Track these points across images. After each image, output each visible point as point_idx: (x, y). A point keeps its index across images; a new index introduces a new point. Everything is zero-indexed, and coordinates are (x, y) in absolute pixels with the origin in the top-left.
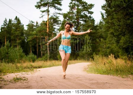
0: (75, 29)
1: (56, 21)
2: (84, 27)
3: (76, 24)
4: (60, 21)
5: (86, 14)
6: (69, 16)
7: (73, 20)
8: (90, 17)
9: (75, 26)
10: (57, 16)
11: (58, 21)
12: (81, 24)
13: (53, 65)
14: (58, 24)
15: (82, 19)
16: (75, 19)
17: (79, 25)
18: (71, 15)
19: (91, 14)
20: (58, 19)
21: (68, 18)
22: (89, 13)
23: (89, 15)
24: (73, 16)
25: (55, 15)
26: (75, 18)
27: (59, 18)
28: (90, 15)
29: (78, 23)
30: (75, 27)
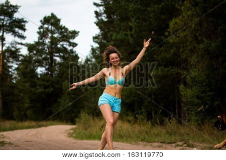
0: (46, 69)
1: (15, 55)
2: (61, 67)
3: (49, 63)
4: (21, 55)
5: (65, 46)
6: (38, 49)
7: (44, 56)
8: (72, 51)
9: (46, 65)
10: (17, 48)
11: (19, 55)
12: (57, 62)
13: (15, 127)
14: (18, 60)
15: (58, 54)
16: (47, 54)
17: (53, 64)
18: (40, 48)
19: (74, 47)
20: (19, 52)
21: (35, 52)
22: (70, 45)
23: (69, 48)
24: (44, 49)
25: (14, 45)
26: (47, 51)
27: (21, 50)
28: (71, 48)
29: (53, 60)
30: (47, 67)
